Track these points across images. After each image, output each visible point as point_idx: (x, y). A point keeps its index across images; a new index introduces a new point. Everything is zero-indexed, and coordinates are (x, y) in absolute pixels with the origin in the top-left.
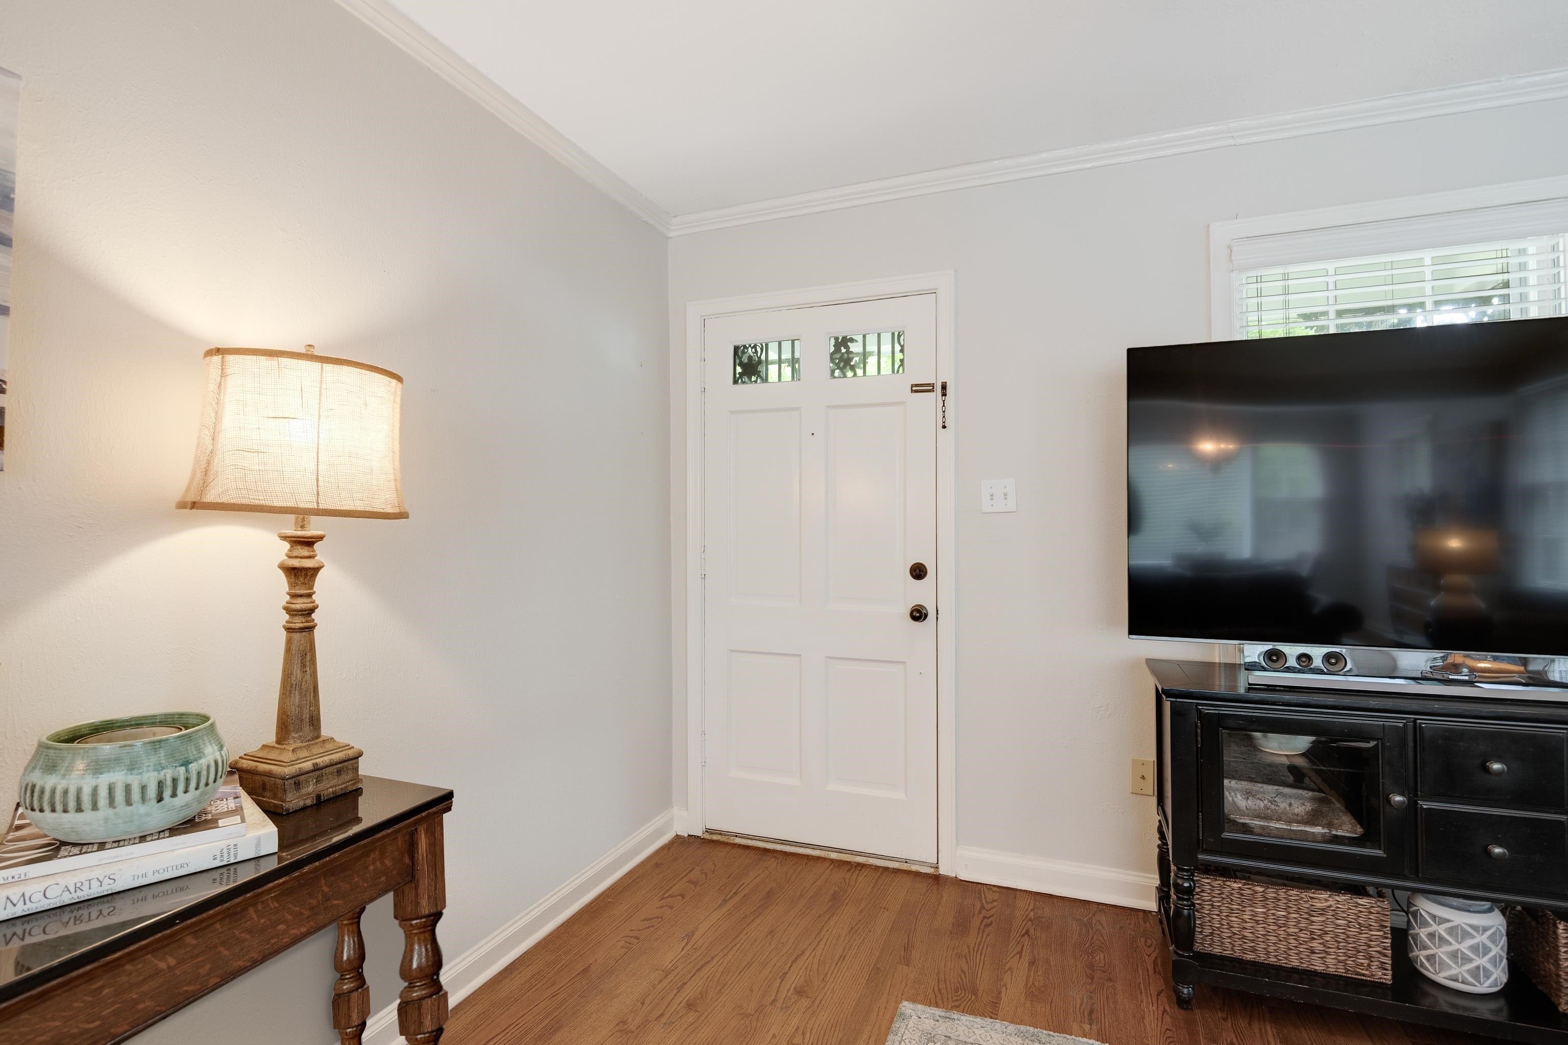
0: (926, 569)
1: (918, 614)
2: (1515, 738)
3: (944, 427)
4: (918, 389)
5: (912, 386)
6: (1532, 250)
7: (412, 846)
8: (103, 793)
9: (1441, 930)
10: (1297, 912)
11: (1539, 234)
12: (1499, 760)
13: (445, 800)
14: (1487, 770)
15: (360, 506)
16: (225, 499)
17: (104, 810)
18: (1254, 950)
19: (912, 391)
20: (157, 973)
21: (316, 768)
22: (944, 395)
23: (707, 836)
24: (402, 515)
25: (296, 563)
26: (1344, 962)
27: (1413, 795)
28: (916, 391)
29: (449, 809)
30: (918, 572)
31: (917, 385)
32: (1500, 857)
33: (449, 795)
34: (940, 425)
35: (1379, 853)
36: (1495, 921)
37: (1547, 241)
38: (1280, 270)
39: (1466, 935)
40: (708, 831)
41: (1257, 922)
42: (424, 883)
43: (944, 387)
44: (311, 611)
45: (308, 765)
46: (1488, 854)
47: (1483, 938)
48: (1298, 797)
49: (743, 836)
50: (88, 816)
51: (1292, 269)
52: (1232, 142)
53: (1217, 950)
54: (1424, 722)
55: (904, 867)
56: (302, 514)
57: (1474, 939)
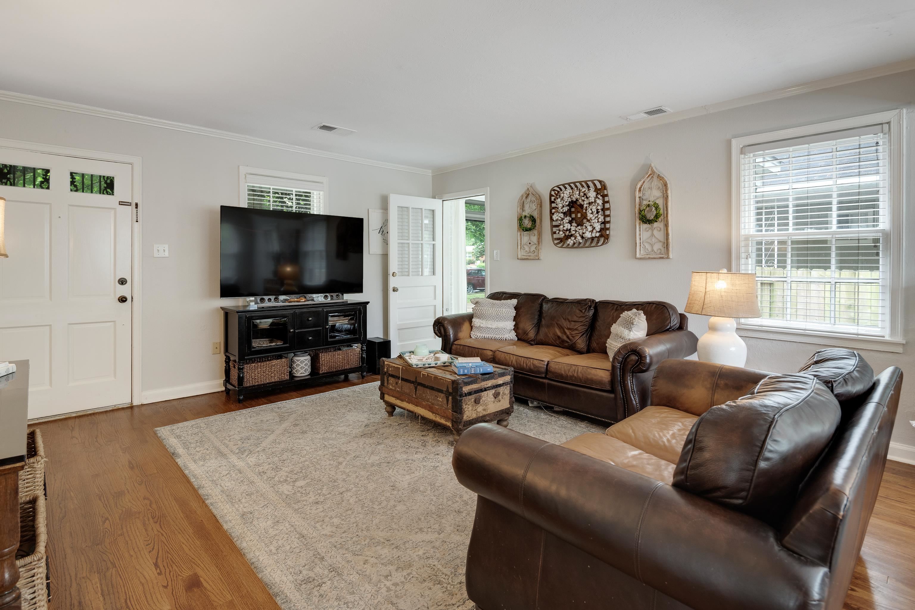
0: (125, 279)
1: (123, 300)
2: (313, 312)
3: (137, 221)
4: (121, 203)
5: (120, 202)
6: (315, 193)
9: (299, 363)
10: (269, 367)
11: (317, 190)
12: (311, 317)
14: (309, 320)
18: (258, 381)
19: (120, 204)
22: (137, 208)
26: (279, 377)
27: (295, 329)
28: (121, 204)
30: (122, 282)
31: (122, 202)
32: (311, 339)
34: (135, 219)
35: (288, 345)
36: (309, 358)
37: (318, 192)
41: (259, 373)
43: (137, 205)
46: (308, 339)
47: (307, 362)
48: (265, 341)
52: (246, 141)
53: (248, 385)
54: (297, 311)
57: (304, 363)
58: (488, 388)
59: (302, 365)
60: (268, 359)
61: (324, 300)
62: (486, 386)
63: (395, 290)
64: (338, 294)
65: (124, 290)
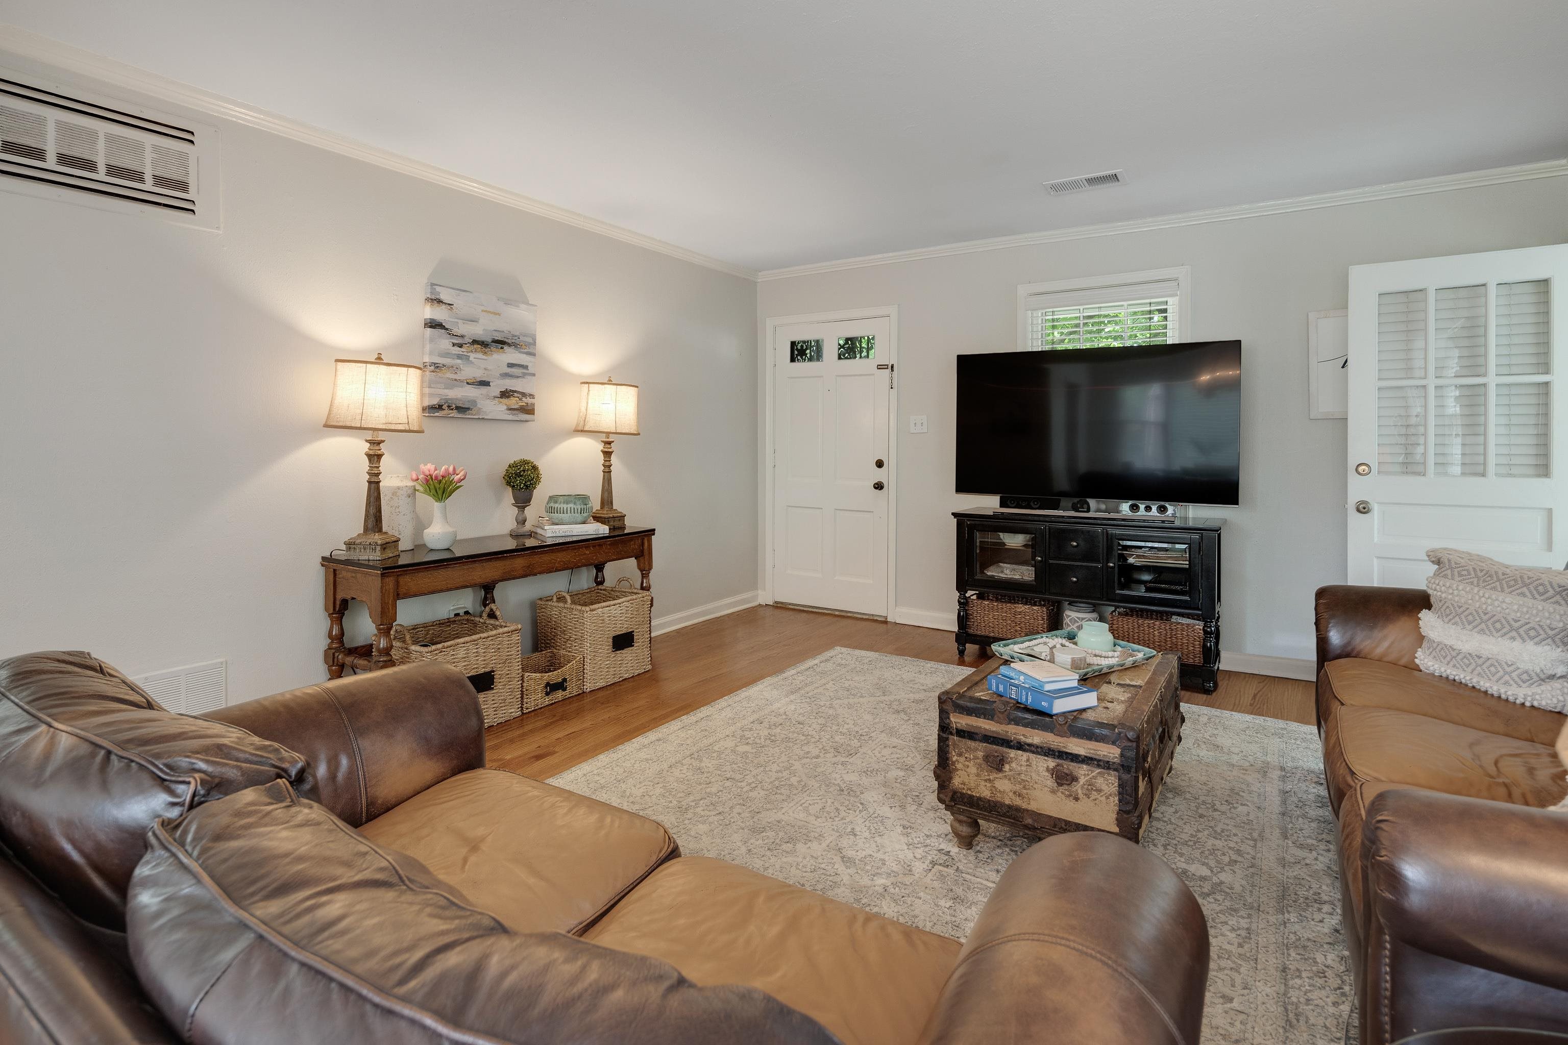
0: (882, 461)
1: (879, 486)
2: (1083, 532)
3: (892, 387)
4: (880, 367)
5: (877, 365)
7: (643, 544)
8: (569, 509)
10: (1010, 614)
12: (1076, 541)
13: (652, 531)
14: (1071, 546)
15: (627, 431)
16: (591, 429)
17: (569, 514)
18: (993, 632)
19: (877, 368)
20: (585, 554)
21: (614, 517)
22: (892, 370)
23: (775, 605)
24: (639, 434)
25: (606, 450)
27: (1046, 558)
29: (654, 534)
30: (880, 464)
31: (880, 365)
32: (1076, 581)
33: (654, 530)
34: (890, 386)
35: (1034, 583)
38: (1051, 310)
39: (1076, 622)
40: (776, 602)
41: (995, 619)
42: (647, 557)
43: (892, 367)
44: (611, 466)
45: (611, 515)
46: (1072, 581)
49: (793, 605)
50: (565, 515)
51: (1055, 309)
52: (1025, 244)
53: (979, 633)
54: (1051, 526)
55: (871, 618)
56: (608, 434)
57: (1077, 625)
58: (1029, 745)
59: (1072, 627)
60: (1012, 600)
61: (1131, 513)
62: (1023, 739)
63: (1363, 509)
64: (1163, 503)
65: (879, 475)
